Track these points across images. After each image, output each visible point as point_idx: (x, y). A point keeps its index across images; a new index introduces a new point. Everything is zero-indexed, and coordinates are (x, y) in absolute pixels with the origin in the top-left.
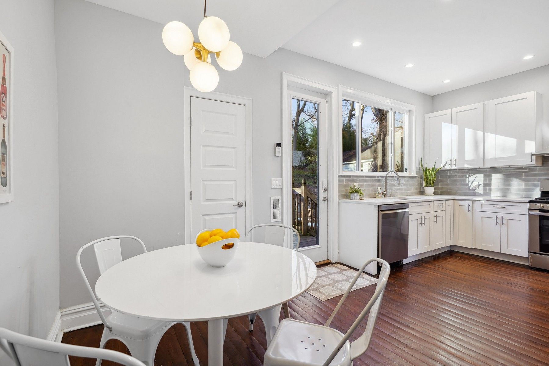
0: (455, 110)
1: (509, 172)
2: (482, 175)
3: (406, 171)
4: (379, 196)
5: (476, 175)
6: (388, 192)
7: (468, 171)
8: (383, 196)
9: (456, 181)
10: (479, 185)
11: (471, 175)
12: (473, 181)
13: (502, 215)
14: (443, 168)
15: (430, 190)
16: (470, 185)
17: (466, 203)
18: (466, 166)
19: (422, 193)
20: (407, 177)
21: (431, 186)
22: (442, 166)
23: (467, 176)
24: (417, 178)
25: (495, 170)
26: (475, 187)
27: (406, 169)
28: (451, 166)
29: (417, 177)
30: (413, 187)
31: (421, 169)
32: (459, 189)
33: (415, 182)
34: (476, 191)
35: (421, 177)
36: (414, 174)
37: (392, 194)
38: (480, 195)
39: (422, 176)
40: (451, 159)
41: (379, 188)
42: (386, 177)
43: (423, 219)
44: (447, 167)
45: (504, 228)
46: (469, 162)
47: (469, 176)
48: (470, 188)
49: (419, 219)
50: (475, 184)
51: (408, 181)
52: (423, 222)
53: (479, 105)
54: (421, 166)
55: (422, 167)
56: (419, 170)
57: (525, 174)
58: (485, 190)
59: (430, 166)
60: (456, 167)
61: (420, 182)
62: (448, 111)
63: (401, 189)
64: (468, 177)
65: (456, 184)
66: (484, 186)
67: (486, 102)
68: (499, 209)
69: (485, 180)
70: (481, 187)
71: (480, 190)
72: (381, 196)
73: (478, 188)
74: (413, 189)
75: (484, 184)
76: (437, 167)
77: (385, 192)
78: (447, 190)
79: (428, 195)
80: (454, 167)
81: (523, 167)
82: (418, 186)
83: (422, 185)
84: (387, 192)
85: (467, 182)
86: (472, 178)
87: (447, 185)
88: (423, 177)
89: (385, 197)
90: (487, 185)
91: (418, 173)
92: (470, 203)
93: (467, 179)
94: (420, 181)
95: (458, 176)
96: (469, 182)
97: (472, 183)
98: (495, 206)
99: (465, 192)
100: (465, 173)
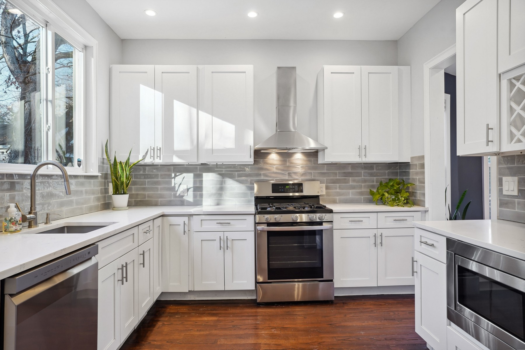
0: (160, 68)
1: (222, 171)
2: (191, 175)
3: (79, 165)
4: (14, 228)
5: (184, 175)
6: (38, 213)
7: (174, 169)
8: (27, 224)
9: (157, 183)
10: (188, 190)
11: (177, 174)
12: (180, 184)
13: (226, 234)
14: (142, 163)
15: (122, 200)
16: (176, 189)
17: (180, 221)
18: (176, 160)
19: (107, 206)
20: (82, 176)
21: (124, 193)
22: (140, 158)
23: (173, 175)
24: (100, 179)
25: (206, 168)
26: (183, 192)
27: (79, 161)
28: (154, 159)
29: (99, 177)
30: (92, 197)
31: (105, 161)
32: (161, 196)
33: (95, 187)
34: (184, 198)
35: (105, 176)
36: (94, 171)
37: (51, 217)
38: (189, 204)
39: (106, 174)
40: (154, 148)
41: (12, 205)
42: (33, 177)
43: (124, 268)
44: (148, 160)
45: (228, 253)
46: (179, 154)
47: (176, 176)
48: (176, 194)
49: (116, 271)
50: (183, 187)
51: (82, 184)
52: (125, 276)
53: (191, 68)
54: (105, 157)
55: (108, 157)
56: (103, 163)
57: (238, 174)
58: (195, 196)
59: (122, 158)
60: (161, 161)
61: (105, 186)
62: (148, 68)
63: (70, 203)
64: (174, 178)
65: (157, 188)
66: (194, 191)
67: (200, 67)
68: (223, 225)
69: (195, 182)
70: (191, 192)
71: (189, 197)
72: (18, 227)
73: (186, 195)
74: (92, 200)
75: (194, 187)
76: (133, 161)
77: (30, 213)
78: (145, 198)
79: (119, 209)
80: (158, 161)
82: (101, 193)
83: (106, 191)
84: (35, 214)
85: (173, 185)
86: (179, 179)
87: (144, 189)
88: (109, 177)
89: (30, 226)
90: (198, 189)
91: (101, 168)
92: (186, 219)
93: (173, 180)
94: (105, 183)
95: (161, 175)
96: (175, 184)
97: (179, 187)
98: (219, 221)
99: (170, 201)
100: (169, 170)
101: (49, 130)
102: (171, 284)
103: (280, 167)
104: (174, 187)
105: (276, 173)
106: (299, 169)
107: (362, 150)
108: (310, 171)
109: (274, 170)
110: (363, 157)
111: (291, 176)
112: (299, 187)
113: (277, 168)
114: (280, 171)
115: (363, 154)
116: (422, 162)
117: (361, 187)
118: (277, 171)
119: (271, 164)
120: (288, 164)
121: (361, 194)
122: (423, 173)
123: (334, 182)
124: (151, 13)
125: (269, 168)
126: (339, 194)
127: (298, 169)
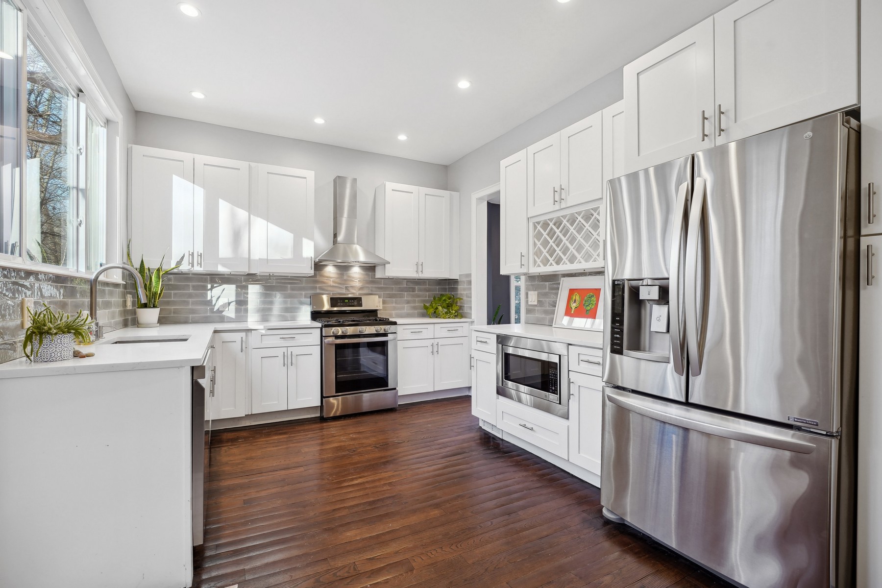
0: (201, 159)
2: (233, 287)
5: (225, 286)
7: (212, 278)
9: (187, 295)
10: (229, 304)
11: (215, 285)
12: (219, 297)
13: (290, 349)
14: (175, 271)
15: (151, 315)
16: (214, 303)
17: (237, 337)
18: (221, 269)
21: (155, 307)
22: (173, 265)
23: (209, 286)
25: (252, 278)
26: (223, 306)
28: (193, 266)
29: (121, 286)
30: (117, 310)
32: (193, 311)
33: (118, 298)
34: (224, 313)
35: (126, 285)
36: (118, 280)
38: (230, 320)
40: (201, 254)
44: (185, 267)
45: (292, 369)
46: (224, 262)
47: (212, 287)
48: (214, 309)
50: (221, 302)
53: (243, 165)
55: (131, 262)
57: (290, 287)
58: (237, 311)
59: (152, 263)
60: (202, 269)
61: (125, 297)
62: (187, 157)
64: (211, 290)
65: (187, 302)
66: (237, 305)
67: (253, 164)
68: (286, 340)
69: (237, 295)
70: (233, 306)
71: (230, 312)
73: (227, 310)
75: (236, 301)
76: (166, 268)
78: (170, 313)
79: (147, 326)
80: (197, 269)
81: (288, 276)
82: (123, 307)
85: (209, 298)
86: (217, 291)
90: (241, 303)
91: (123, 275)
93: (209, 292)
94: (125, 293)
95: (193, 286)
96: (212, 297)
97: (217, 301)
98: (282, 336)
99: (207, 317)
100: (206, 281)
101: (80, 224)
102: (223, 409)
103: (338, 280)
104: (211, 301)
105: (333, 286)
106: (357, 284)
107: (419, 266)
108: (367, 285)
109: (332, 284)
110: (420, 273)
111: (348, 290)
112: (358, 301)
113: (334, 282)
114: (336, 285)
115: (420, 270)
116: (469, 279)
117: (414, 302)
118: (334, 285)
119: (327, 277)
120: (345, 278)
121: (414, 308)
122: (470, 289)
123: (391, 296)
124: (198, 95)
125: (325, 281)
126: (395, 308)
127: (355, 283)
